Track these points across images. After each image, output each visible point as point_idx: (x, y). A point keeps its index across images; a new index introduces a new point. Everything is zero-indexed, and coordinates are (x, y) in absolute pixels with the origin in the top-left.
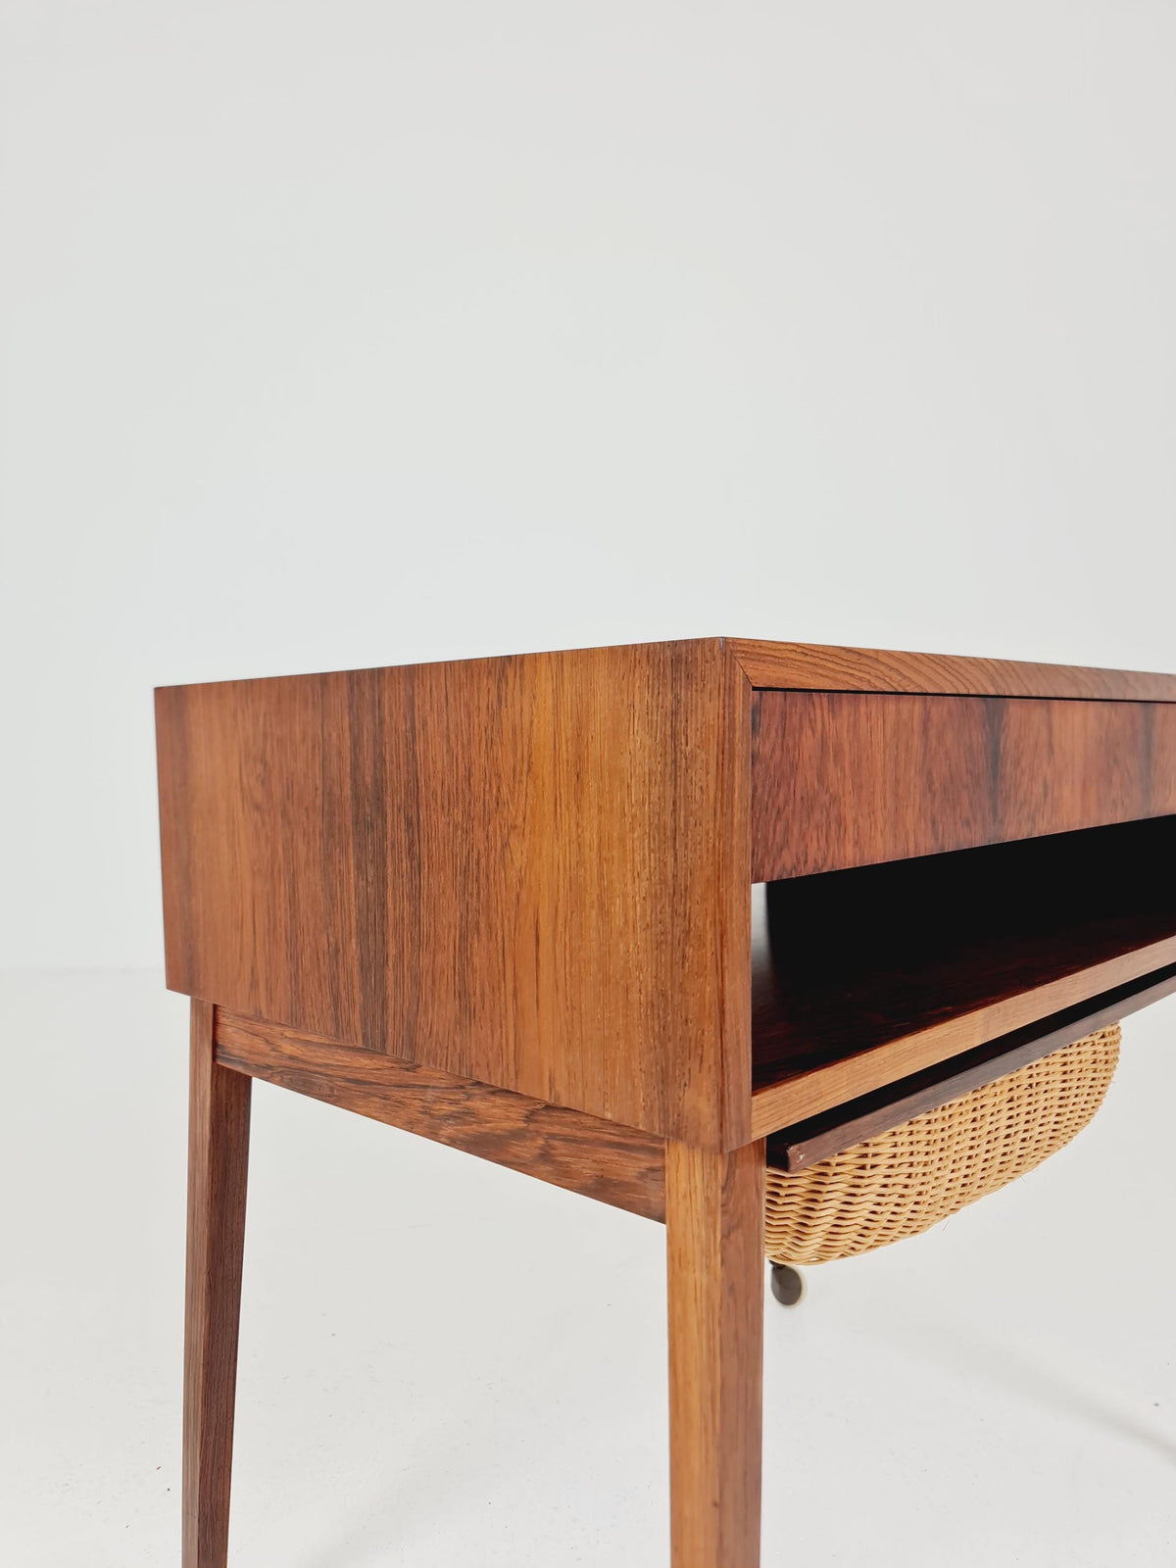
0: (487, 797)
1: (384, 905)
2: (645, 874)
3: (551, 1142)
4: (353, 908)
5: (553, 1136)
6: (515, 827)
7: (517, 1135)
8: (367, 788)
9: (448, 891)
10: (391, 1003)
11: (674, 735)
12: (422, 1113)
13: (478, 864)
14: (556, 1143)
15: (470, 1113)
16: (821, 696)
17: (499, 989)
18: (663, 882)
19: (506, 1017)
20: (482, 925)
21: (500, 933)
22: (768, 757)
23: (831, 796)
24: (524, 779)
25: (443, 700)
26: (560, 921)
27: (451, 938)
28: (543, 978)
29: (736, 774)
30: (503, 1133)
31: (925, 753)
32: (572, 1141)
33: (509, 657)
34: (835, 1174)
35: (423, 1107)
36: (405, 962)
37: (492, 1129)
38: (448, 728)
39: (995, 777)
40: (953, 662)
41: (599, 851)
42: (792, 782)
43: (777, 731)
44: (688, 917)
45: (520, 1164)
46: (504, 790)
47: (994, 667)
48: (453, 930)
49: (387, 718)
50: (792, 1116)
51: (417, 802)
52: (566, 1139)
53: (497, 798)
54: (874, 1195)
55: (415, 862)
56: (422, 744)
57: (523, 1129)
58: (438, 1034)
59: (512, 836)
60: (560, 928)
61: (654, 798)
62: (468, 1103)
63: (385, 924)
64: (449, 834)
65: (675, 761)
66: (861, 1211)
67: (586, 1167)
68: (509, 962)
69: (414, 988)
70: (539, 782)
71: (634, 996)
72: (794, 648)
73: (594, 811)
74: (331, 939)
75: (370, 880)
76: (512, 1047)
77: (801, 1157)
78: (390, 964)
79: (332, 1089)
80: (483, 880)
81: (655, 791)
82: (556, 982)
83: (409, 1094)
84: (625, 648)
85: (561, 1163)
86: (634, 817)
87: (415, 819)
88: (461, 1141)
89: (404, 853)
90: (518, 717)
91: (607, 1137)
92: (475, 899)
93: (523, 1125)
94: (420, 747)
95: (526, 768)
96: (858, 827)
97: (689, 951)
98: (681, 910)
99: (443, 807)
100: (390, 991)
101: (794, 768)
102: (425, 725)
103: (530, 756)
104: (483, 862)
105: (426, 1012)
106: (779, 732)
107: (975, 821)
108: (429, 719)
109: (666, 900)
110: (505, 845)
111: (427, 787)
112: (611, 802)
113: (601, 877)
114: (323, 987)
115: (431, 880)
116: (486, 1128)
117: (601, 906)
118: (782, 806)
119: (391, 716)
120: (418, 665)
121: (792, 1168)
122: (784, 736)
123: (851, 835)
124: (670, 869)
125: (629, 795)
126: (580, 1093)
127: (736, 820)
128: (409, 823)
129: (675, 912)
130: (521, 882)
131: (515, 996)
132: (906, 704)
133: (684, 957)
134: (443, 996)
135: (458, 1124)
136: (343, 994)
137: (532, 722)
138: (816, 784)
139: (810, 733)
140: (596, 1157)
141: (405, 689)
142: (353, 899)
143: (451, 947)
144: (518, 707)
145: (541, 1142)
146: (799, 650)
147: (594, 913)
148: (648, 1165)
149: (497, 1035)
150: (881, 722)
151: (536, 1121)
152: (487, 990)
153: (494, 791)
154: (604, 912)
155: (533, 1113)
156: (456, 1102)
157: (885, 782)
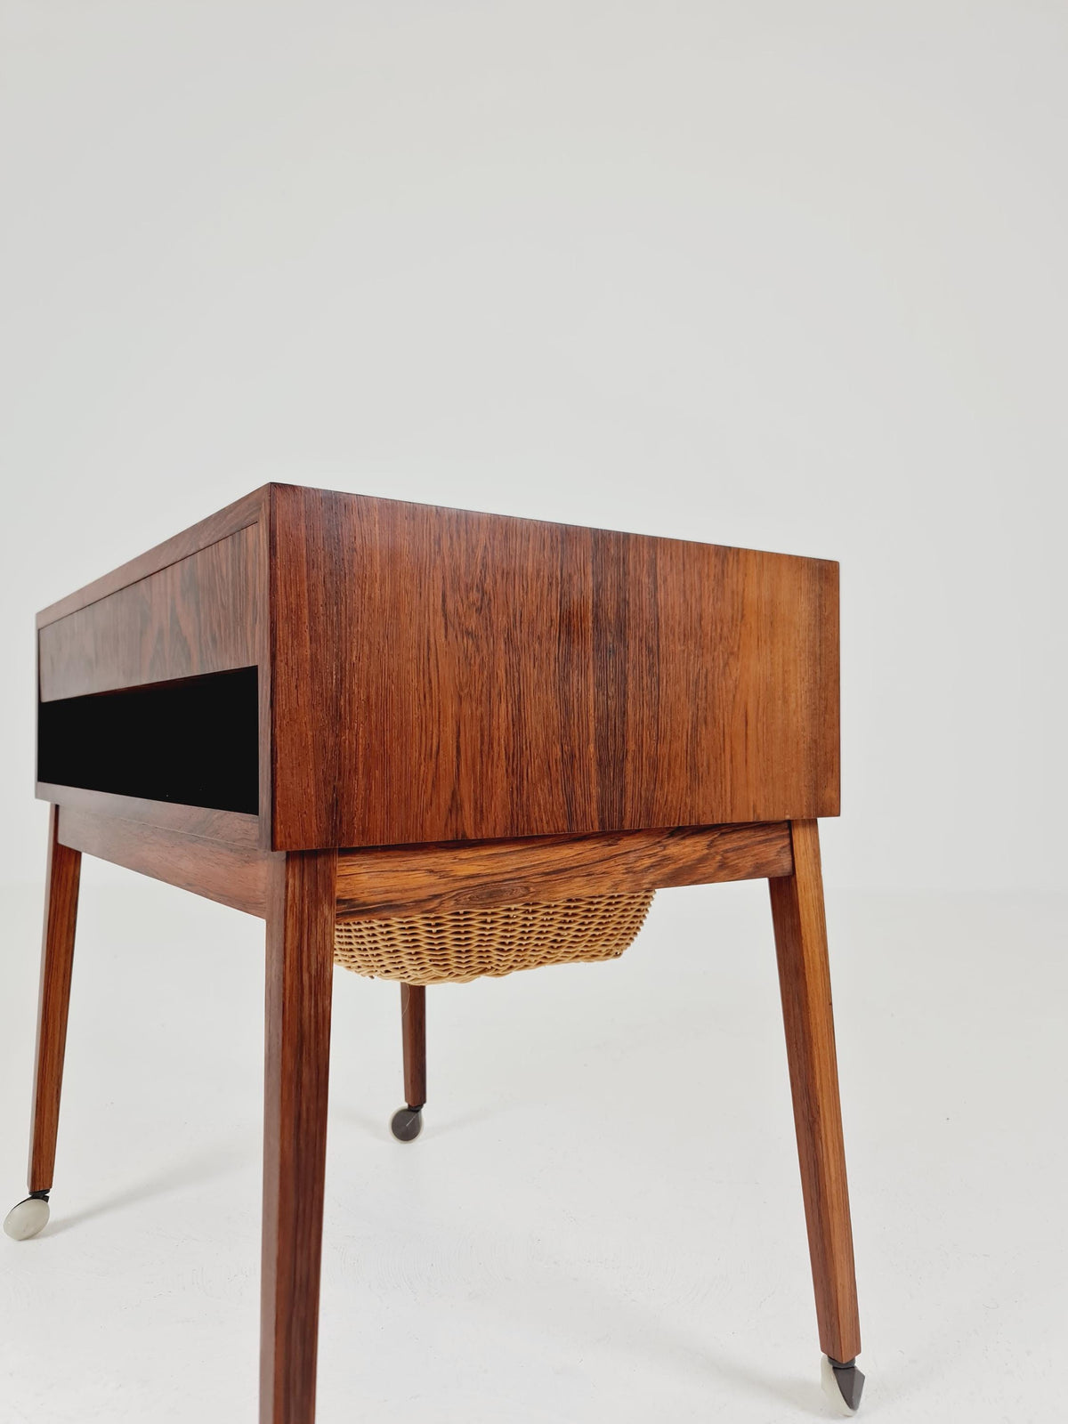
0: (713, 634)
1: (625, 713)
2: (806, 679)
3: (725, 855)
4: (591, 718)
5: (726, 851)
6: (732, 653)
7: (702, 860)
8: (610, 623)
9: (683, 698)
10: (630, 788)
11: (820, 606)
12: (626, 873)
13: (706, 678)
14: (729, 855)
15: (666, 858)
17: (720, 759)
18: (815, 682)
19: (725, 777)
20: (709, 719)
21: (721, 722)
24: (739, 623)
25: (681, 567)
26: (761, 710)
27: (685, 730)
28: (750, 744)
30: (693, 862)
32: (738, 849)
33: (730, 547)
35: (626, 869)
36: (644, 754)
37: (683, 863)
38: (684, 585)
41: (783, 667)
44: (826, 699)
45: (706, 878)
46: (725, 629)
48: (686, 724)
49: (632, 572)
51: (658, 636)
52: (734, 850)
53: (721, 635)
55: (655, 679)
56: (662, 594)
57: (707, 854)
58: (672, 801)
59: (731, 659)
60: (760, 714)
61: (811, 638)
62: (664, 852)
63: (625, 728)
64: (683, 657)
65: (820, 620)
67: (748, 863)
68: (727, 740)
69: (652, 773)
70: (748, 626)
71: (802, 746)
73: (780, 644)
74: (566, 748)
75: (610, 694)
76: (729, 794)
78: (630, 758)
79: (527, 888)
80: (710, 688)
81: (812, 634)
82: (758, 745)
83: (612, 863)
84: (797, 557)
85: (732, 865)
86: (801, 648)
87: (655, 648)
88: (661, 881)
89: (644, 672)
90: (735, 587)
91: (758, 839)
92: (704, 701)
93: (707, 851)
94: (661, 596)
95: (740, 617)
97: (827, 716)
98: (823, 696)
99: (679, 639)
100: (629, 779)
102: (665, 580)
103: (743, 610)
104: (710, 676)
105: (662, 788)
108: (668, 577)
109: (817, 691)
110: (726, 664)
111: (667, 625)
112: (789, 640)
113: (784, 682)
114: (555, 791)
115: (669, 691)
116: (680, 864)
117: (784, 697)
119: (635, 569)
120: (661, 538)
124: (818, 675)
125: (799, 636)
126: (772, 809)
128: (650, 650)
129: (820, 697)
130: (736, 688)
131: (732, 762)
133: (825, 720)
134: (677, 771)
135: (659, 869)
136: (579, 792)
137: (744, 590)
140: (753, 853)
141: (649, 553)
142: (592, 711)
143: (685, 737)
144: (735, 580)
145: (719, 858)
147: (780, 702)
148: (780, 846)
149: (718, 789)
151: (715, 846)
152: (712, 761)
153: (719, 630)
154: (786, 701)
155: (712, 841)
156: (655, 855)
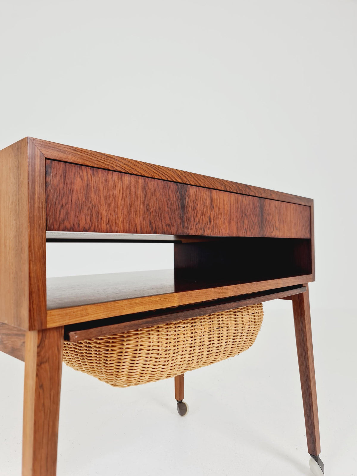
16: (86, 168)
22: (56, 185)
23: (93, 204)
29: (36, 188)
31: (145, 198)
34: (125, 352)
39: (183, 212)
40: (159, 167)
42: (70, 197)
43: (61, 176)
44: (22, 243)
47: (181, 173)
50: (70, 321)
54: (143, 361)
66: (139, 367)
72: (70, 148)
77: (76, 337)
96: (109, 219)
101: (71, 192)
106: (62, 176)
107: (173, 226)
109: (17, 238)
118: (64, 204)
121: (71, 340)
122: (65, 179)
123: (105, 220)
124: (18, 226)
127: (36, 206)
129: (19, 241)
132: (134, 179)
133: (21, 258)
138: (84, 199)
139: (80, 180)
146: (72, 149)
148: (23, 341)
150: (120, 182)
157: (123, 204)
